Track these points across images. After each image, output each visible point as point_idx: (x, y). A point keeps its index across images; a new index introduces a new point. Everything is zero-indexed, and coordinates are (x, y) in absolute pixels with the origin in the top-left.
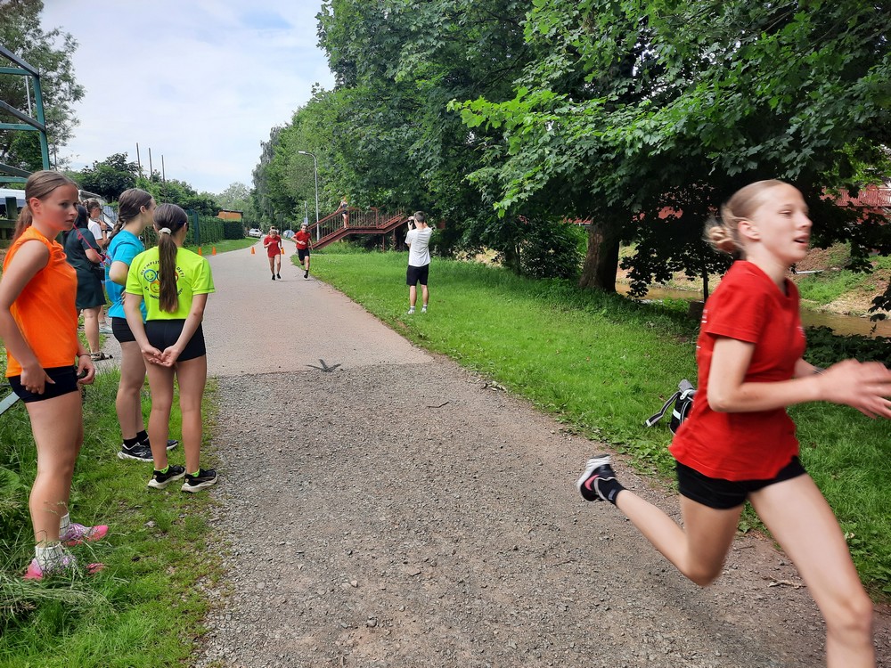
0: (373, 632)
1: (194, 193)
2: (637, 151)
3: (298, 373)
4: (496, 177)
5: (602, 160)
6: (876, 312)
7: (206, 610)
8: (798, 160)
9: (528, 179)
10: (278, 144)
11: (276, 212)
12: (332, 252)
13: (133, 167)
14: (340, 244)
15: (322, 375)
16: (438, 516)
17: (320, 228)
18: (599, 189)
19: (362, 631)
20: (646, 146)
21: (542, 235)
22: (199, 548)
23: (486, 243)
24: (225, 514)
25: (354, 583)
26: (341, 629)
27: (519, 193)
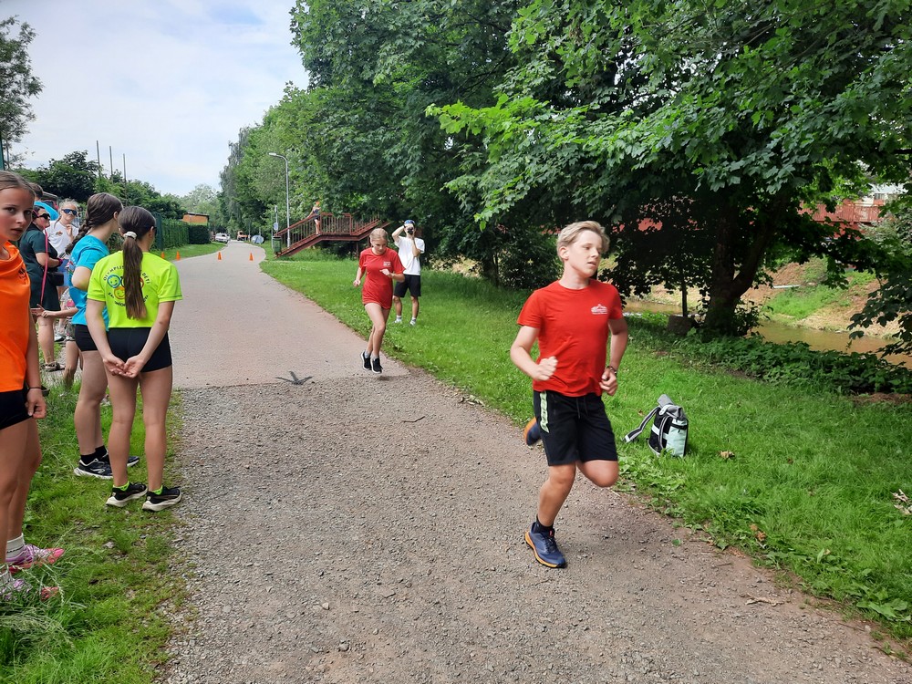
0: (345, 656)
1: (157, 194)
2: (619, 162)
3: (267, 385)
4: (476, 184)
5: (583, 170)
6: (855, 329)
7: (168, 636)
8: (780, 176)
9: (509, 188)
10: (248, 145)
11: (244, 216)
12: (303, 259)
13: (93, 166)
14: (311, 251)
15: (292, 388)
16: (413, 534)
17: (291, 234)
18: (580, 200)
19: (334, 655)
20: (628, 157)
21: (521, 245)
22: (161, 571)
23: (464, 252)
24: (188, 534)
25: (326, 605)
26: (312, 653)
27: (500, 203)
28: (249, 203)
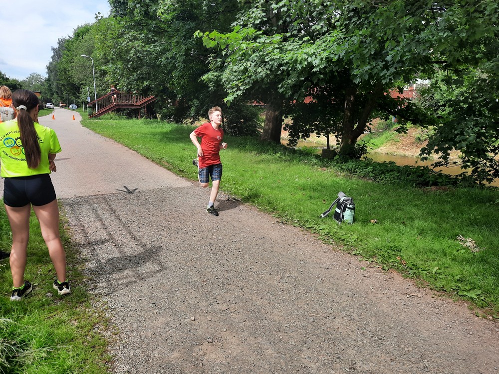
2: (304, 66)
3: (112, 195)
12: (107, 119)
15: (128, 196)
19: (205, 346)
22: (88, 307)
25: (193, 318)
27: (237, 91)
28: (68, 85)
